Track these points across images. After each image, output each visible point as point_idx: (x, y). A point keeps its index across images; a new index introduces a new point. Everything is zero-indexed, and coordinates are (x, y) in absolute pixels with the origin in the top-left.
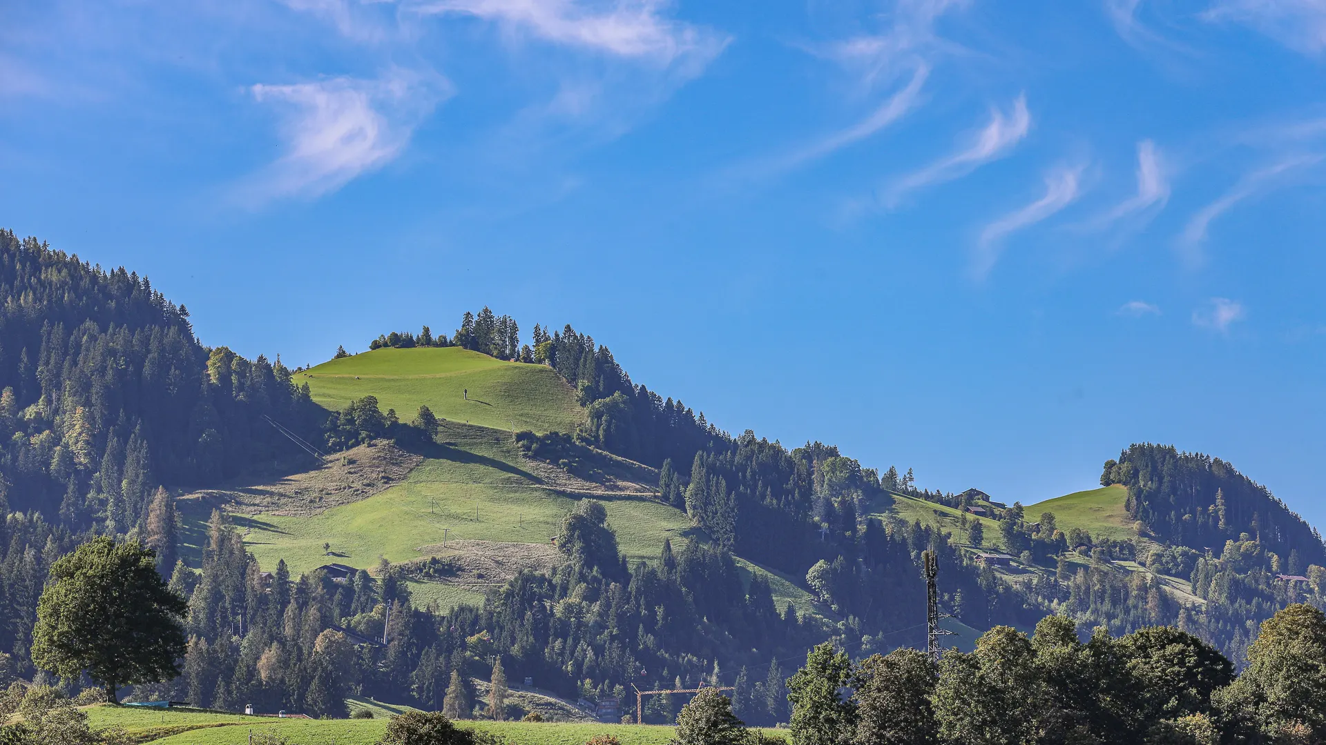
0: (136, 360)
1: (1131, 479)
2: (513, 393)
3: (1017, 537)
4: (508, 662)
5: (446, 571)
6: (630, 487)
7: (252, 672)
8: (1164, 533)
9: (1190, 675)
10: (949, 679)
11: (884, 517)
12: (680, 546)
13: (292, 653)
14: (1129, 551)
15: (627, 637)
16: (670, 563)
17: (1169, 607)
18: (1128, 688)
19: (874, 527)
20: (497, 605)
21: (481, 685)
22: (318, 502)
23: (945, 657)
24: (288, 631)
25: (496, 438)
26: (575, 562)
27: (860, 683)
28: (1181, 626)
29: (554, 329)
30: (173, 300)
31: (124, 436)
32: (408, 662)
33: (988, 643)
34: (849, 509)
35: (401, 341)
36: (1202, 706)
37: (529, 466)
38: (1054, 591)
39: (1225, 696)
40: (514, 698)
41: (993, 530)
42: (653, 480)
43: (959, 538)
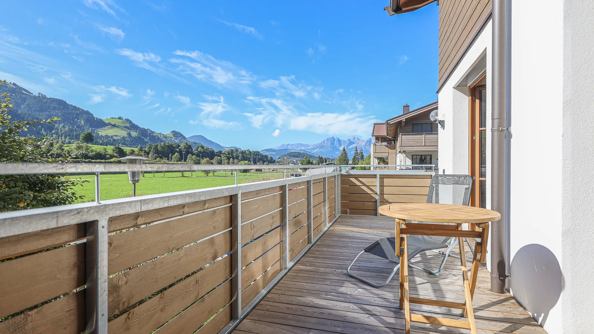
0: (88, 117)
1: (173, 133)
2: (123, 123)
3: (164, 136)
4: (122, 143)
5: (117, 136)
6: (133, 131)
7: (99, 142)
8: (175, 137)
9: (177, 146)
10: (159, 146)
11: (153, 134)
12: (137, 135)
13: (103, 141)
14: (172, 138)
15: (132, 142)
16: (136, 136)
17: (175, 142)
18: (173, 147)
19: (153, 135)
20: (121, 139)
21: (119, 145)
22: (105, 130)
23: (159, 144)
24: (102, 139)
25: (121, 126)
26: (128, 136)
27: (152, 146)
28: (176, 143)
29: (126, 118)
30: (92, 113)
31: (87, 123)
32: (113, 142)
33: (162, 144)
34: (151, 133)
35: (112, 118)
36: (178, 148)
37: (124, 128)
38: (166, 140)
39: (180, 148)
40: (122, 146)
41: (162, 136)
42: (134, 130)
43: (159, 136)
